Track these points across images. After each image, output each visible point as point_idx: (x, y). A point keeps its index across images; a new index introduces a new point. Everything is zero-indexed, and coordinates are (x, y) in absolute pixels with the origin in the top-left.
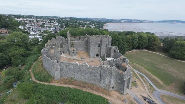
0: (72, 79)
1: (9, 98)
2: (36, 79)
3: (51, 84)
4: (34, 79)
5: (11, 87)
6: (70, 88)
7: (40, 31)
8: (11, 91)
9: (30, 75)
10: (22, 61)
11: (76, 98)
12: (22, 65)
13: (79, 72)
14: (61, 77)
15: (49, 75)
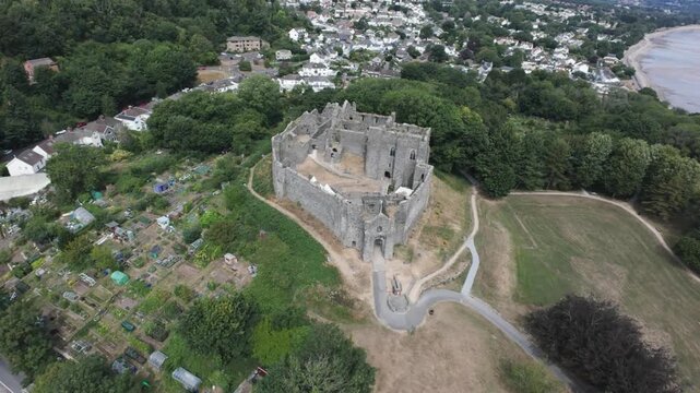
0: (299, 204)
1: (213, 201)
2: (253, 187)
3: (268, 202)
4: (249, 186)
5: (218, 187)
6: (286, 216)
7: (340, 54)
8: (217, 192)
9: (247, 176)
10: (247, 147)
11: (285, 232)
12: (246, 156)
13: (310, 195)
14: (284, 195)
15: (272, 186)
